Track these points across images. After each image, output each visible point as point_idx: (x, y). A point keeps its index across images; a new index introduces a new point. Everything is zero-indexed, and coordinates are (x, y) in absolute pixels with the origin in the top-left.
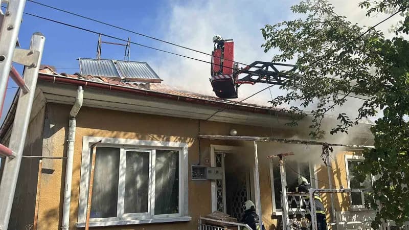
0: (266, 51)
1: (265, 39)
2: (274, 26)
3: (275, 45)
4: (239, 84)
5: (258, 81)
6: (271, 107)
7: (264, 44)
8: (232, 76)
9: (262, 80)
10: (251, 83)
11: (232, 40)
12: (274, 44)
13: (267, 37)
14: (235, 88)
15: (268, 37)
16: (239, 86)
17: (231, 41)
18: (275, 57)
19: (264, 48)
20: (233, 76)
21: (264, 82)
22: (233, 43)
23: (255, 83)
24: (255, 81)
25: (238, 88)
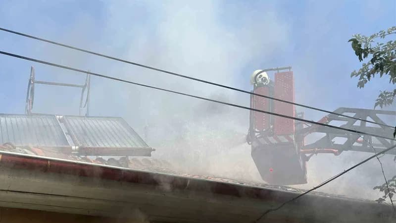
0: (361, 85)
1: (361, 59)
2: (372, 37)
3: (382, 69)
4: (307, 155)
5: (348, 146)
6: (381, 200)
7: (357, 72)
8: (293, 137)
9: (355, 144)
10: (332, 152)
11: (290, 68)
12: (379, 68)
13: (363, 55)
14: (302, 163)
15: (366, 56)
16: (307, 159)
17: (288, 70)
18: (381, 95)
19: (357, 79)
20: (296, 138)
21: (358, 149)
22: (290, 74)
23: (340, 152)
24: (341, 149)
25: (307, 163)
